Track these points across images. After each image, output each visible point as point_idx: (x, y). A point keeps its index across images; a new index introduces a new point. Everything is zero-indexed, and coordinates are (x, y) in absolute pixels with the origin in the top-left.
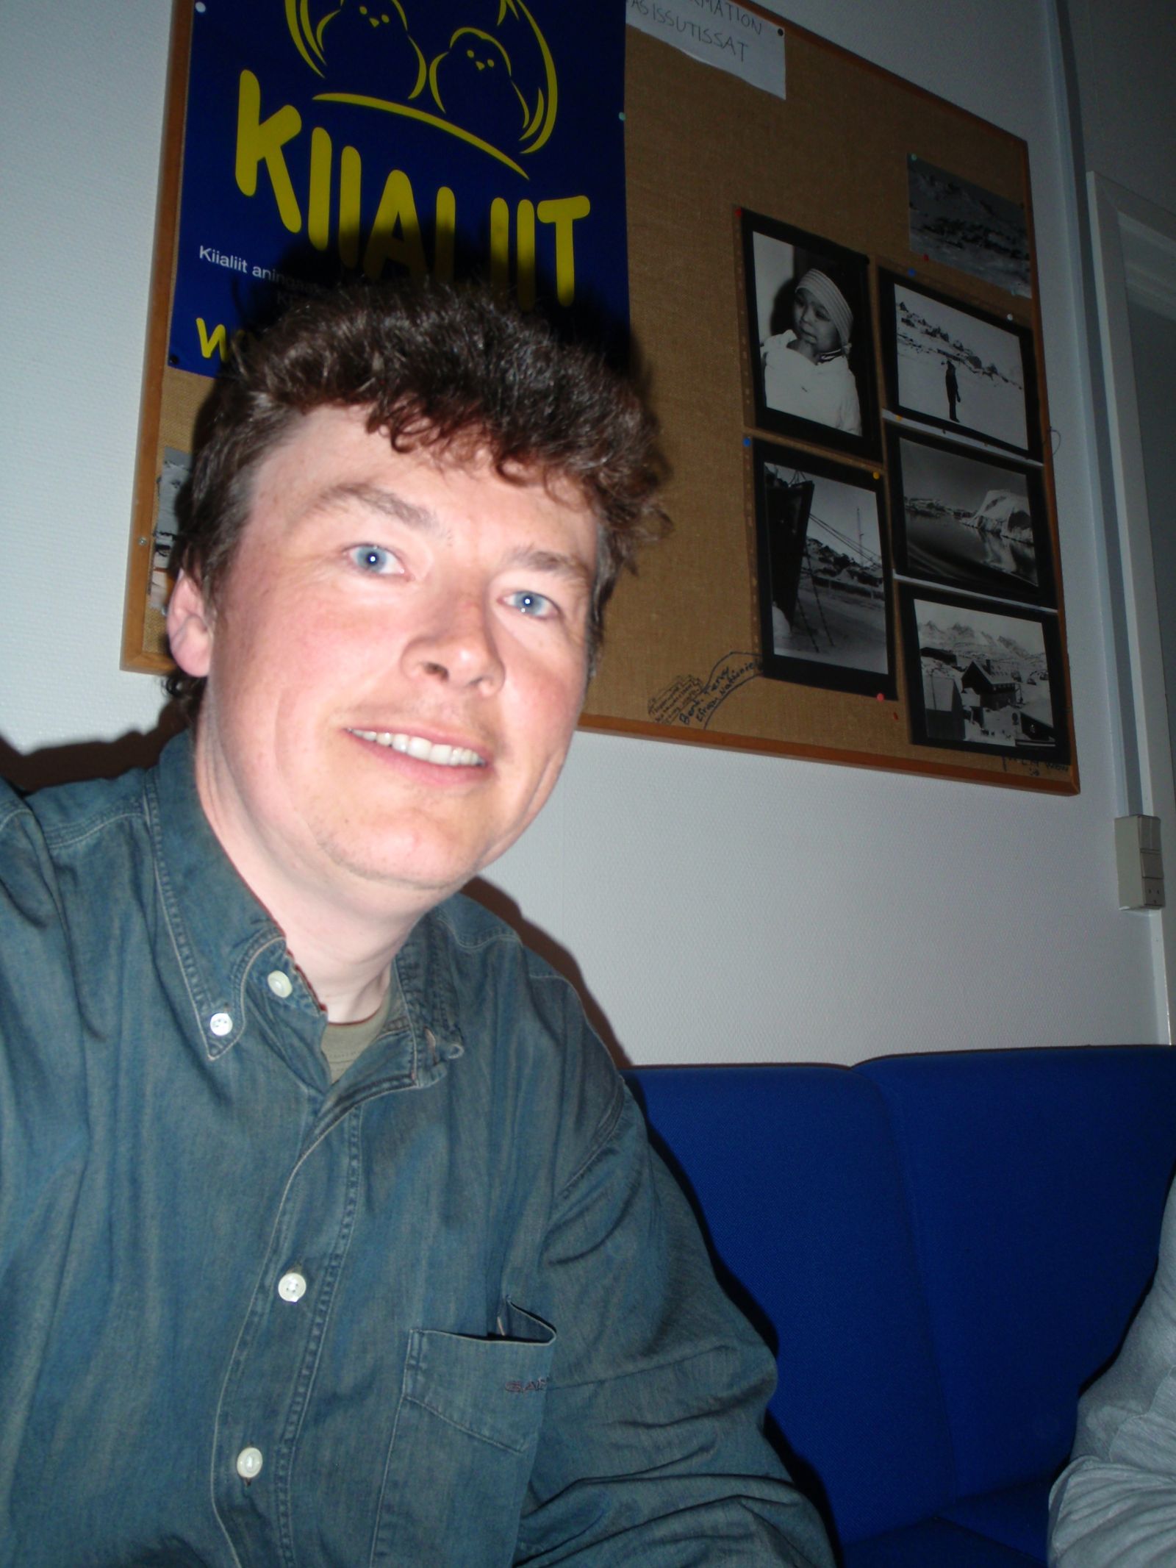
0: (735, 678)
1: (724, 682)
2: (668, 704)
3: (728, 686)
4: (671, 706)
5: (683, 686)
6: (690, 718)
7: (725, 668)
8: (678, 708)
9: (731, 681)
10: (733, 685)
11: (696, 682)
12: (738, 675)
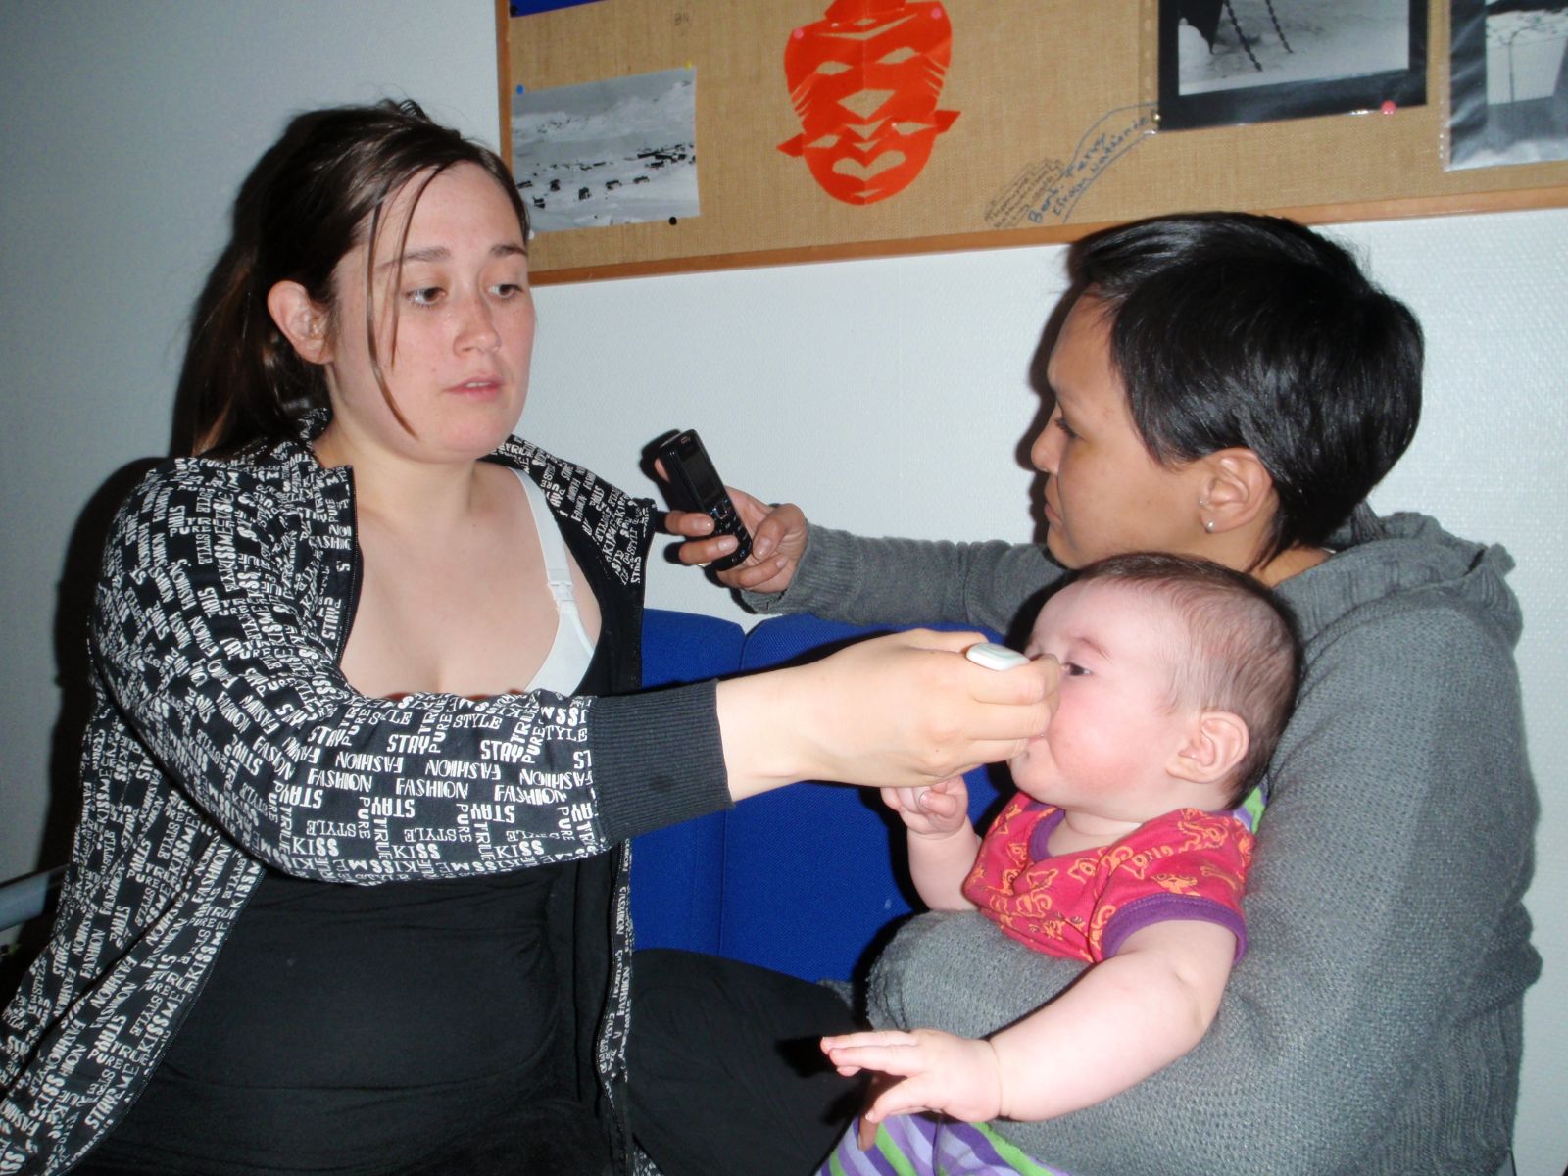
0: (1114, 145)
1: (1095, 157)
2: (1012, 203)
3: (1102, 159)
4: (1017, 204)
5: (1033, 175)
6: (1045, 213)
7: (1101, 137)
8: (1027, 206)
9: (1108, 150)
10: (1111, 155)
11: (1053, 166)
12: (1121, 139)
